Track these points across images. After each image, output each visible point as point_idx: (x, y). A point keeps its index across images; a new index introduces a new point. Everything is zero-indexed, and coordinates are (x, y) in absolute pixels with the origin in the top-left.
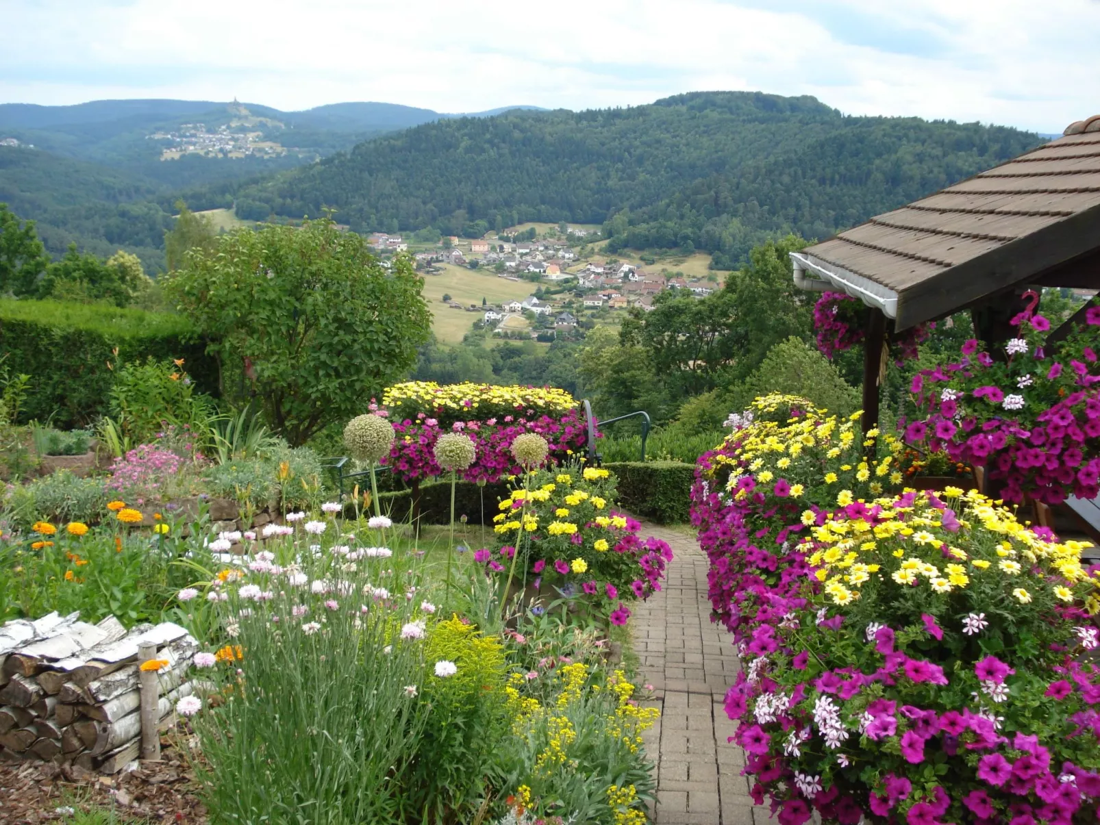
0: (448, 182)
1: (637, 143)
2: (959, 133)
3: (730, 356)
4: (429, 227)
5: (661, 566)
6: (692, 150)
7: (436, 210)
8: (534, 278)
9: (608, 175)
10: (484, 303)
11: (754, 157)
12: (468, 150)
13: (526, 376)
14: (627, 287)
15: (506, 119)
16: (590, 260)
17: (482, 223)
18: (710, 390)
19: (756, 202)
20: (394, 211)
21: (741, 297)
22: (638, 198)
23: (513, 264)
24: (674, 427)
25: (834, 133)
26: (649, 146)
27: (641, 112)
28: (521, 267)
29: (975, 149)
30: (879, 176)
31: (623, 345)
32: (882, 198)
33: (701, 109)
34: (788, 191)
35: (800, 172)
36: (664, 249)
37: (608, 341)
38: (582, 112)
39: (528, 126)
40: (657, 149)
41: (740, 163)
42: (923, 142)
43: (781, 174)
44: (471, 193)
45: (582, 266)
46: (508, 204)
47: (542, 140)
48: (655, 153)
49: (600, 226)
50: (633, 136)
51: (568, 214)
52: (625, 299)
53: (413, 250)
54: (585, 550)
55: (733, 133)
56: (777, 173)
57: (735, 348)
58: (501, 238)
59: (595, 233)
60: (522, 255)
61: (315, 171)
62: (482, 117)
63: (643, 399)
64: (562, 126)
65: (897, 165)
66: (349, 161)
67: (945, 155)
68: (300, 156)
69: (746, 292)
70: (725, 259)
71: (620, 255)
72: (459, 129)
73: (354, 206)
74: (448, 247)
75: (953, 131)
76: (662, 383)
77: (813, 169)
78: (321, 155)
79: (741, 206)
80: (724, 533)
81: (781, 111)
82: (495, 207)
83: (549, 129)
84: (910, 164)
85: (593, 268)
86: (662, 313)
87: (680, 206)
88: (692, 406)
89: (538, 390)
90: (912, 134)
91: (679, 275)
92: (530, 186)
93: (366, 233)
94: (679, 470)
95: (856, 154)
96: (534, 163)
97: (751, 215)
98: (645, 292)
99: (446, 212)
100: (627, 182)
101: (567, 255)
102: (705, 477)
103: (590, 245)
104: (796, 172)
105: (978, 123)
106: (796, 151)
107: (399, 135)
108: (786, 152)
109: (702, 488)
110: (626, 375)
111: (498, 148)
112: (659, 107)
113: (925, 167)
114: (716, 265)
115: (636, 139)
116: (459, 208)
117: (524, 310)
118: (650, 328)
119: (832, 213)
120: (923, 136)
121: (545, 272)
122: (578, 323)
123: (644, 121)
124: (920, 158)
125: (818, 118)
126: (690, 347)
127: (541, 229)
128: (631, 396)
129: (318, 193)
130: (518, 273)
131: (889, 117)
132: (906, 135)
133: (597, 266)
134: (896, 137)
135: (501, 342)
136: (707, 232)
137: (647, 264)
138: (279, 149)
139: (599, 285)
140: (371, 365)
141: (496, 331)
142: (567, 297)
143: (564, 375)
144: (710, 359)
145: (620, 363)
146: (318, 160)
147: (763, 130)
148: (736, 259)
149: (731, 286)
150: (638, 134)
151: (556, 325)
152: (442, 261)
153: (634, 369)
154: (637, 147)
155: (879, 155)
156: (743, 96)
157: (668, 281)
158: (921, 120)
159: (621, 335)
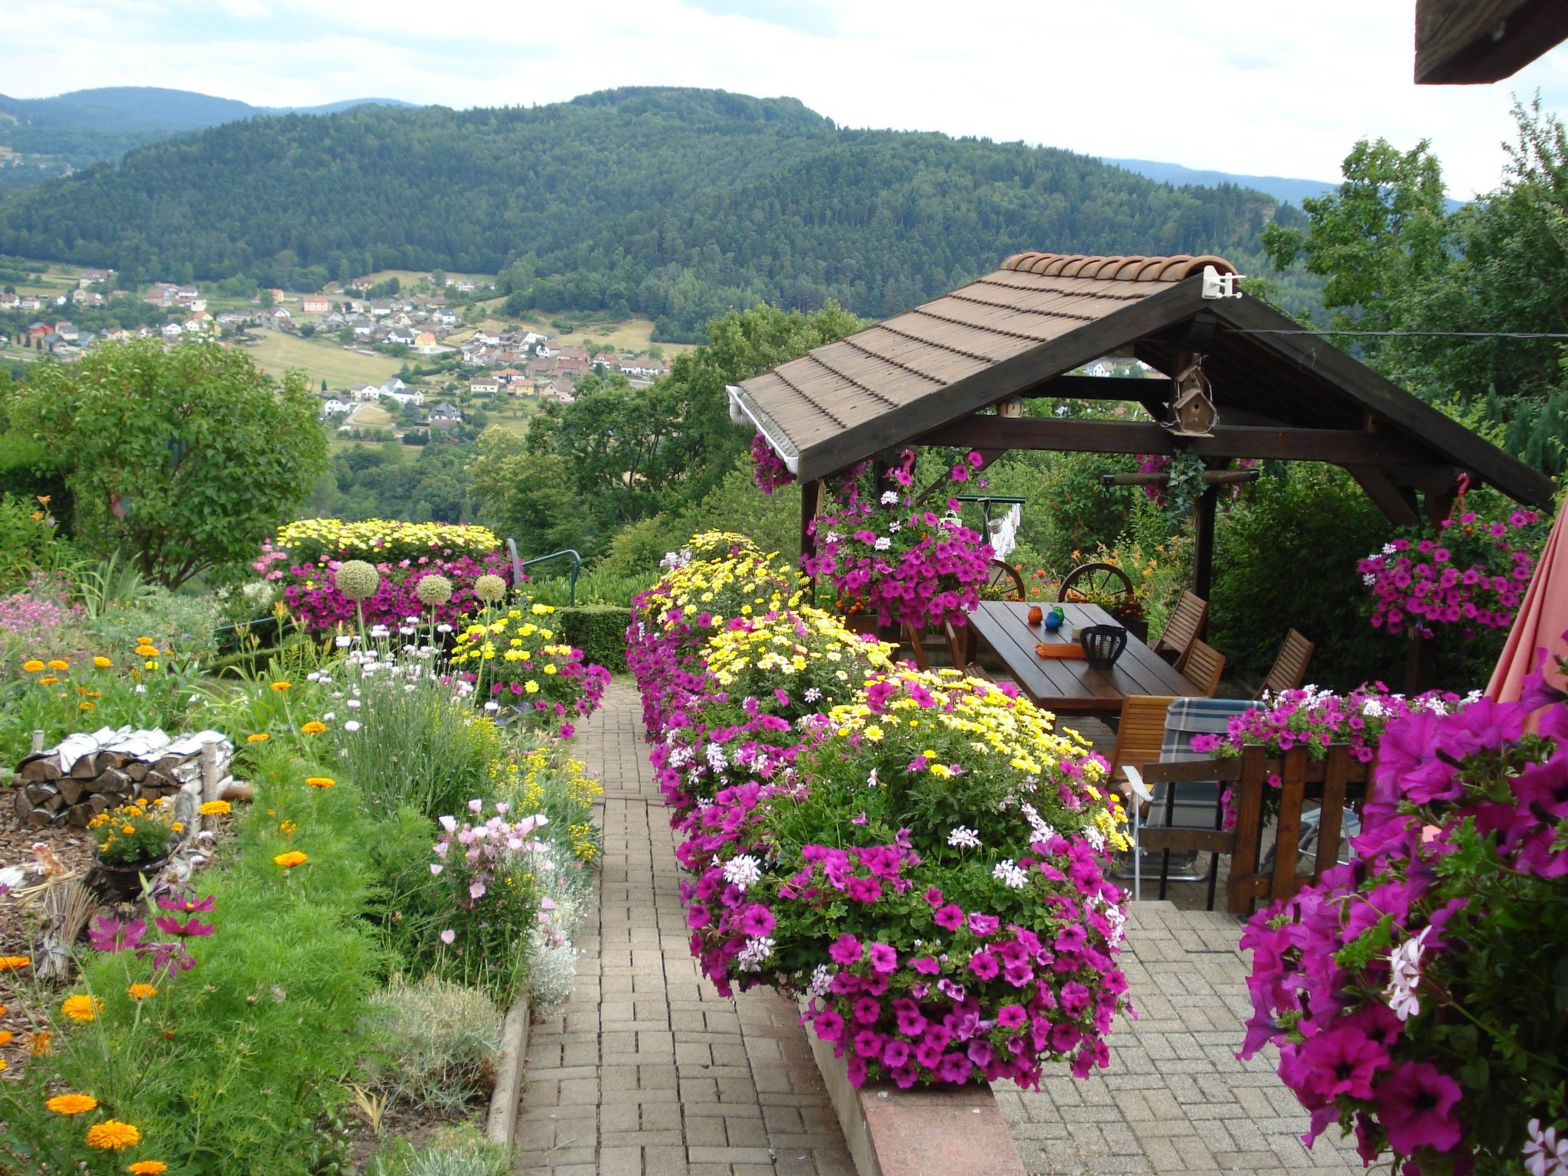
0: (267, 209)
1: (547, 158)
2: (995, 156)
3: (680, 469)
4: (240, 276)
5: (601, 689)
6: (626, 170)
7: (250, 250)
8: (398, 351)
9: (505, 204)
10: (324, 388)
11: (714, 182)
12: (299, 162)
13: (387, 494)
14: (533, 365)
15: (355, 118)
16: (480, 326)
17: (320, 270)
18: (652, 514)
19: (716, 247)
20: (187, 251)
21: (693, 388)
22: (549, 238)
23: (366, 331)
24: (604, 566)
25: (826, 151)
26: (564, 162)
27: (552, 113)
28: (379, 336)
29: (1017, 178)
30: (886, 213)
31: (532, 453)
32: (892, 245)
33: (640, 111)
34: (761, 232)
35: (778, 206)
36: (586, 312)
37: (511, 448)
38: (466, 111)
39: (387, 129)
40: (576, 167)
41: (694, 190)
42: (948, 167)
43: (751, 208)
44: (303, 226)
45: (467, 335)
46: (358, 243)
47: (408, 149)
48: (574, 173)
49: (493, 277)
50: (541, 147)
51: (448, 259)
52: (531, 383)
53: (216, 309)
54: (536, 674)
55: (683, 147)
56: (745, 206)
57: (686, 457)
58: (348, 293)
59: (487, 288)
60: (379, 318)
61: (64, 189)
62: (319, 114)
63: (559, 528)
64: (436, 131)
65: (912, 198)
66: (119, 175)
67: (976, 186)
68: (42, 166)
69: (701, 381)
70: (674, 327)
71: (524, 319)
72: (283, 131)
73: (125, 243)
74: (268, 305)
75: (987, 152)
76: (586, 507)
77: (796, 202)
78: (74, 166)
79: (695, 252)
80: (656, 663)
81: (751, 118)
82: (339, 247)
83: (418, 134)
84: (929, 197)
85: (483, 338)
86: (587, 408)
87: (609, 250)
88: (628, 537)
89: (455, 528)
90: (932, 155)
91: (608, 349)
92: (390, 216)
93: (144, 282)
94: (614, 615)
95: (856, 181)
96: (396, 184)
97: (710, 265)
98: (560, 373)
99: (266, 253)
100: (531, 214)
101: (446, 319)
102: (639, 618)
103: (480, 305)
104: (771, 206)
105: (1022, 142)
106: (772, 176)
107: (193, 138)
108: (759, 177)
109: (638, 629)
110: (536, 495)
111: (343, 160)
112: (578, 107)
113: (950, 202)
114: (662, 335)
115: (544, 152)
116: (284, 246)
117: (383, 399)
118: (571, 430)
119: (823, 264)
120: (947, 158)
121: (413, 342)
122: (463, 416)
123: (557, 126)
124: (943, 189)
125: (803, 129)
126: (625, 455)
127: (407, 279)
128: (543, 524)
129: (70, 223)
130: (373, 344)
131: (901, 131)
132: (923, 157)
133: (490, 334)
134: (910, 159)
135: (350, 445)
136: (648, 288)
137: (562, 333)
138: (9, 156)
139: (492, 363)
140: (264, 500)
141: (343, 428)
142: (447, 379)
143: (443, 493)
144: (652, 472)
145: (527, 479)
146: (69, 173)
147: (726, 145)
148: (688, 326)
149: (681, 370)
150: (547, 146)
151: (430, 420)
152: (260, 326)
153: (546, 486)
154: (547, 164)
155: (887, 184)
156: (698, 95)
157: (593, 357)
158: (945, 137)
159: (529, 439)
